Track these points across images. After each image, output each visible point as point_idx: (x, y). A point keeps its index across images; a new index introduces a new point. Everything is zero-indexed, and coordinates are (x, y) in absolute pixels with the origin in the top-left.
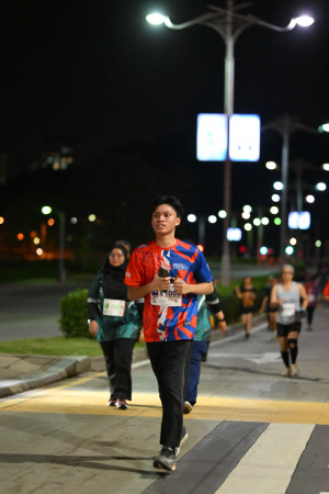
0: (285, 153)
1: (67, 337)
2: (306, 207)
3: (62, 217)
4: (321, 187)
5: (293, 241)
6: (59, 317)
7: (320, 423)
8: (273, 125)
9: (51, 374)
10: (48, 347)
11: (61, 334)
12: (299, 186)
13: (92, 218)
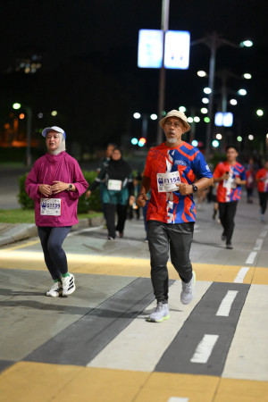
0: (212, 63)
1: (24, 209)
2: (230, 109)
3: (29, 112)
4: (243, 92)
5: (219, 136)
6: (18, 192)
7: (218, 281)
8: (202, 41)
9: (5, 238)
10: (5, 217)
11: (19, 206)
12: (224, 90)
13: (54, 113)
